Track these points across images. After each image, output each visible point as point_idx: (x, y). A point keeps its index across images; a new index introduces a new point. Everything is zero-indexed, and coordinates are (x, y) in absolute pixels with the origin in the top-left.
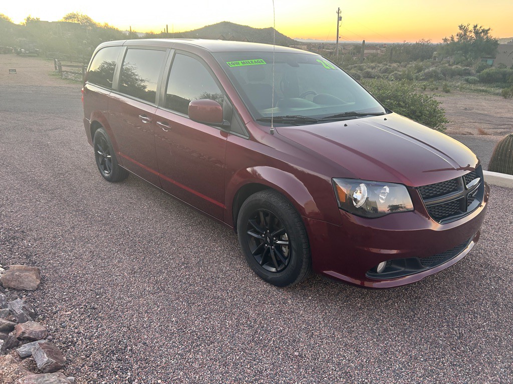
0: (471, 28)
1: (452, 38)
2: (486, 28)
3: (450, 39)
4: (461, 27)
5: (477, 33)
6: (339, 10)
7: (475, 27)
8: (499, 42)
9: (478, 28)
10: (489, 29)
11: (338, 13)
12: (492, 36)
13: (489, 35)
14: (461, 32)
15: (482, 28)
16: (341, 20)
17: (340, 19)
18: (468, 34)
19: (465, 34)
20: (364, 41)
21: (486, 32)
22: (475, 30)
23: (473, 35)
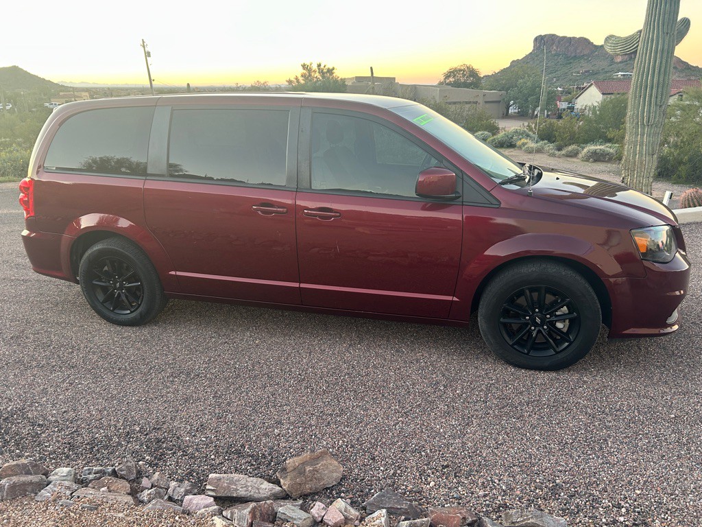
0: (315, 67)
1: (297, 78)
2: (331, 68)
3: (295, 80)
4: (304, 66)
5: (321, 72)
6: (143, 42)
7: (319, 65)
8: (346, 83)
9: (322, 67)
10: (333, 69)
11: (144, 47)
12: (338, 75)
13: (334, 75)
14: (305, 71)
15: (326, 67)
16: (149, 56)
17: (148, 54)
18: (313, 74)
19: (310, 75)
20: (188, 84)
21: (330, 71)
22: (319, 69)
23: (317, 74)
